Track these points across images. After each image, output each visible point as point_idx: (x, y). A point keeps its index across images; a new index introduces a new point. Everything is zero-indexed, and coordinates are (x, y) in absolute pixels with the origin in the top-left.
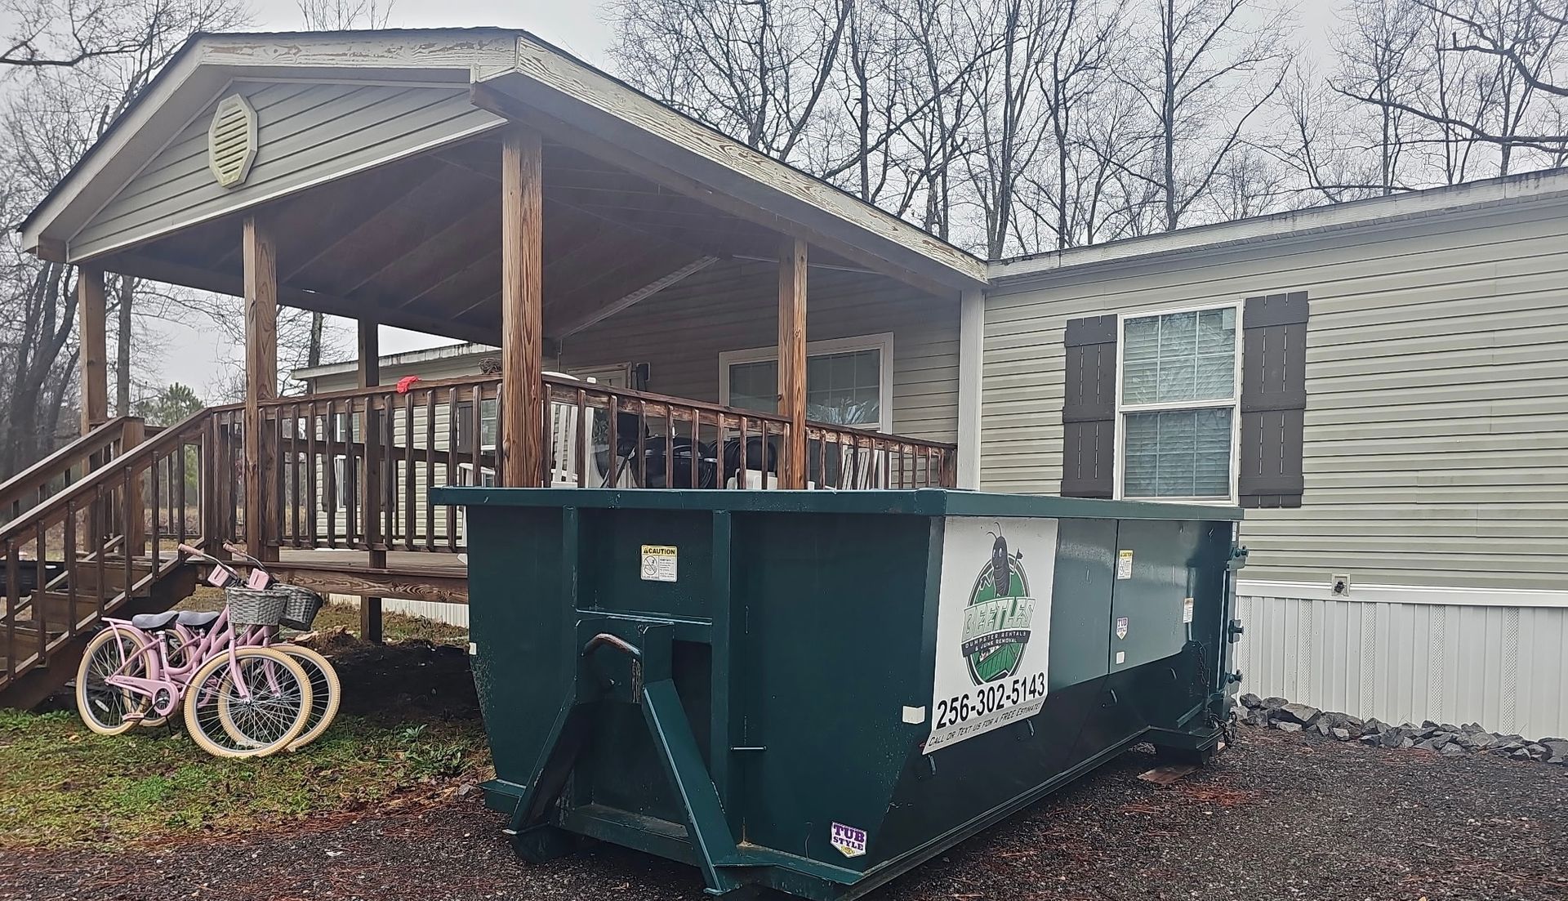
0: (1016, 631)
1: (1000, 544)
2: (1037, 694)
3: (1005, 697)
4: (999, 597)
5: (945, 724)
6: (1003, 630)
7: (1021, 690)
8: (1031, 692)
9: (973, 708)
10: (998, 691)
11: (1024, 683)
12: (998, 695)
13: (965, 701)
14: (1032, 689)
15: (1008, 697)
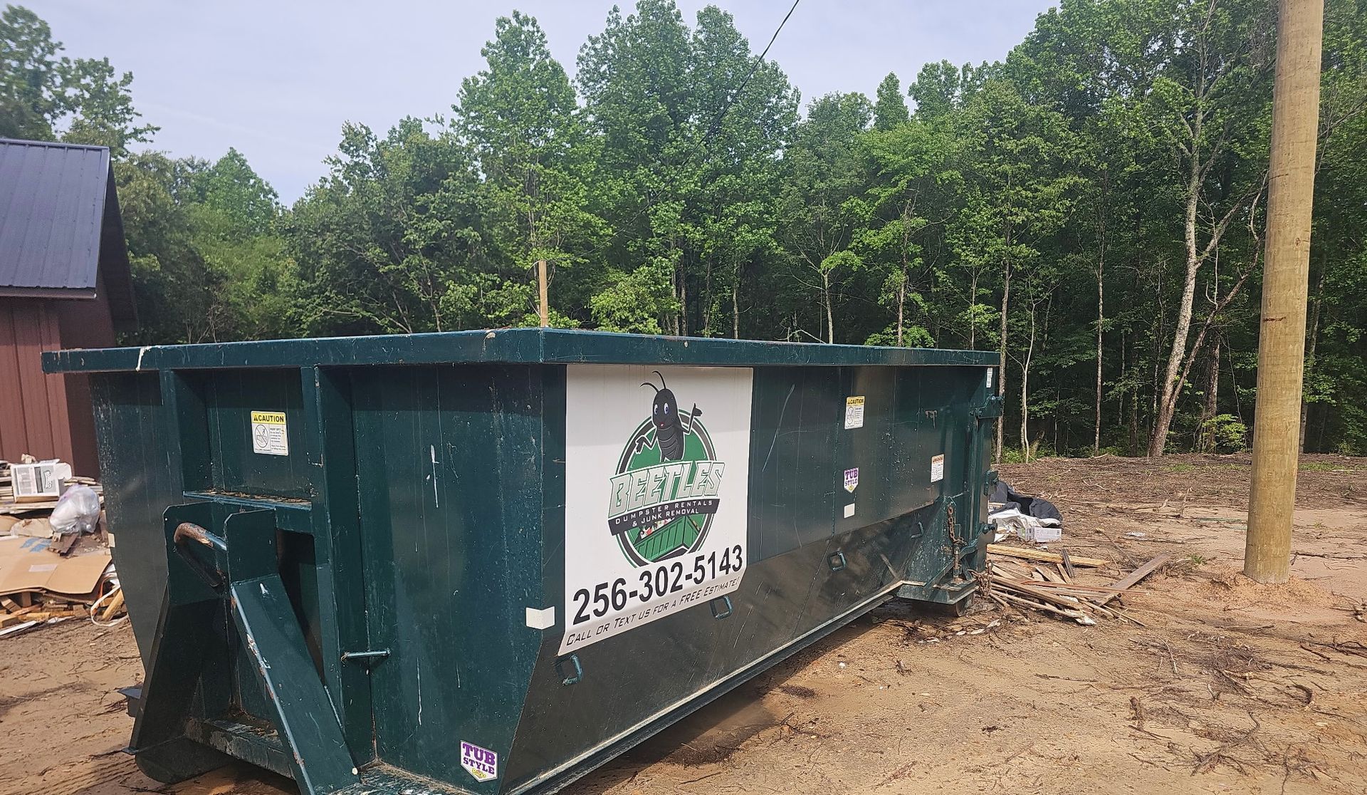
0: (698, 501)
1: (664, 397)
2: (731, 570)
3: (683, 576)
4: (667, 462)
5: (587, 617)
6: (676, 501)
7: (708, 568)
8: (722, 568)
9: (633, 594)
10: (672, 570)
11: (712, 559)
12: (672, 577)
13: (619, 587)
14: (725, 564)
15: (688, 577)
